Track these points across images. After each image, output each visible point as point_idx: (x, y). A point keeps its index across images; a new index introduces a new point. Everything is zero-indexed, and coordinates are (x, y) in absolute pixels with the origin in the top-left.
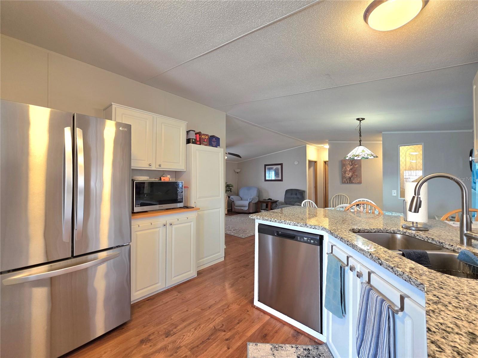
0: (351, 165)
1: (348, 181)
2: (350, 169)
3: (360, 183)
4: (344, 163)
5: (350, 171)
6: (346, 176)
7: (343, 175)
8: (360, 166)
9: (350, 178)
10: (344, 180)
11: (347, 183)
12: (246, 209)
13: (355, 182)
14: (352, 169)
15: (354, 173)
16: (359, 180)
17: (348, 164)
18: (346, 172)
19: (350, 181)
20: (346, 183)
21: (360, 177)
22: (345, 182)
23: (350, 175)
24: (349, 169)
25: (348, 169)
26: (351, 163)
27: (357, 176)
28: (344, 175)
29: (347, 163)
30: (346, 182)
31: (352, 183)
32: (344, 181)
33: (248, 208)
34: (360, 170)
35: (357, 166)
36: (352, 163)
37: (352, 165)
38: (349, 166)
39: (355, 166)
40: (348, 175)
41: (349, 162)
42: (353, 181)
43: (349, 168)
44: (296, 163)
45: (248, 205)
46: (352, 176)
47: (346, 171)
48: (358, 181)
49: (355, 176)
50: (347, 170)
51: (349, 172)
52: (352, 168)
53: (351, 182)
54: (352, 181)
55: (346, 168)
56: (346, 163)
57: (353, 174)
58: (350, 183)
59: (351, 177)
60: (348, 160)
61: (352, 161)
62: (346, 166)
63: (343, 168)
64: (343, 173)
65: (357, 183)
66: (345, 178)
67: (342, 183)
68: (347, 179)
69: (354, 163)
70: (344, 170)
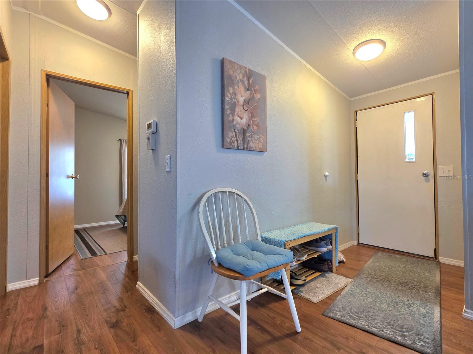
0: (247, 87)
1: (240, 142)
2: (245, 101)
3: (262, 151)
4: (231, 72)
5: (245, 108)
6: (235, 123)
7: (228, 115)
9: (244, 131)
10: (230, 134)
11: (238, 148)
13: (254, 148)
14: (248, 102)
15: (252, 115)
16: (262, 140)
17: (240, 81)
18: (236, 109)
19: (244, 141)
20: (234, 148)
21: (265, 131)
23: (244, 121)
24: (243, 99)
25: (241, 100)
26: (246, 82)
27: (258, 126)
28: (231, 118)
29: (238, 78)
30: (236, 144)
31: (247, 149)
34: (265, 112)
35: (259, 96)
36: (249, 80)
37: (248, 90)
38: (242, 89)
39: (254, 95)
40: (239, 119)
41: (244, 76)
42: (251, 144)
43: (242, 97)
46: (249, 126)
47: (235, 105)
48: (260, 145)
49: (254, 127)
50: (238, 102)
51: (242, 108)
52: (250, 100)
53: (245, 146)
54: (248, 143)
55: (235, 94)
56: (236, 77)
57: (251, 118)
58: (244, 149)
59: (245, 128)
60: (241, 67)
61: (249, 74)
62: (236, 87)
63: (228, 91)
64: (227, 109)
65: (259, 150)
66: (233, 130)
67: (223, 147)
68: (238, 133)
69: (252, 82)
70: (231, 99)
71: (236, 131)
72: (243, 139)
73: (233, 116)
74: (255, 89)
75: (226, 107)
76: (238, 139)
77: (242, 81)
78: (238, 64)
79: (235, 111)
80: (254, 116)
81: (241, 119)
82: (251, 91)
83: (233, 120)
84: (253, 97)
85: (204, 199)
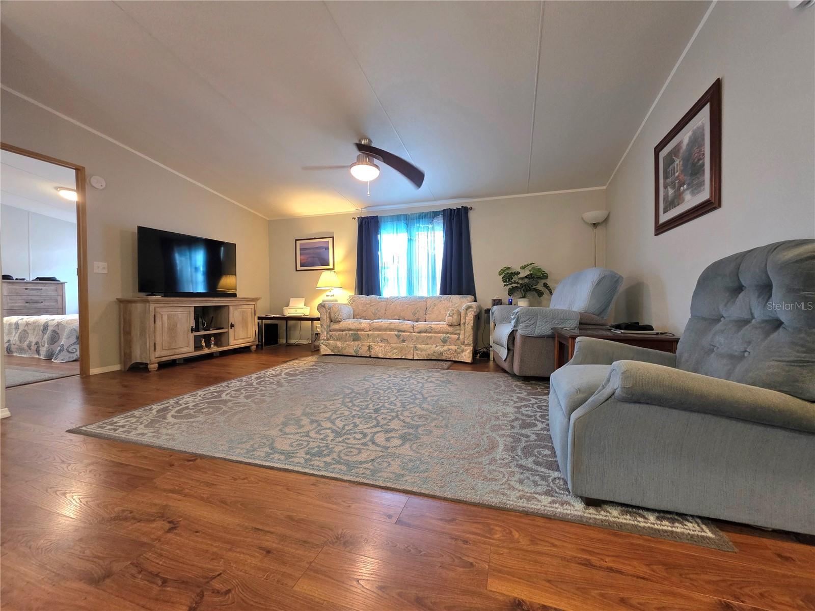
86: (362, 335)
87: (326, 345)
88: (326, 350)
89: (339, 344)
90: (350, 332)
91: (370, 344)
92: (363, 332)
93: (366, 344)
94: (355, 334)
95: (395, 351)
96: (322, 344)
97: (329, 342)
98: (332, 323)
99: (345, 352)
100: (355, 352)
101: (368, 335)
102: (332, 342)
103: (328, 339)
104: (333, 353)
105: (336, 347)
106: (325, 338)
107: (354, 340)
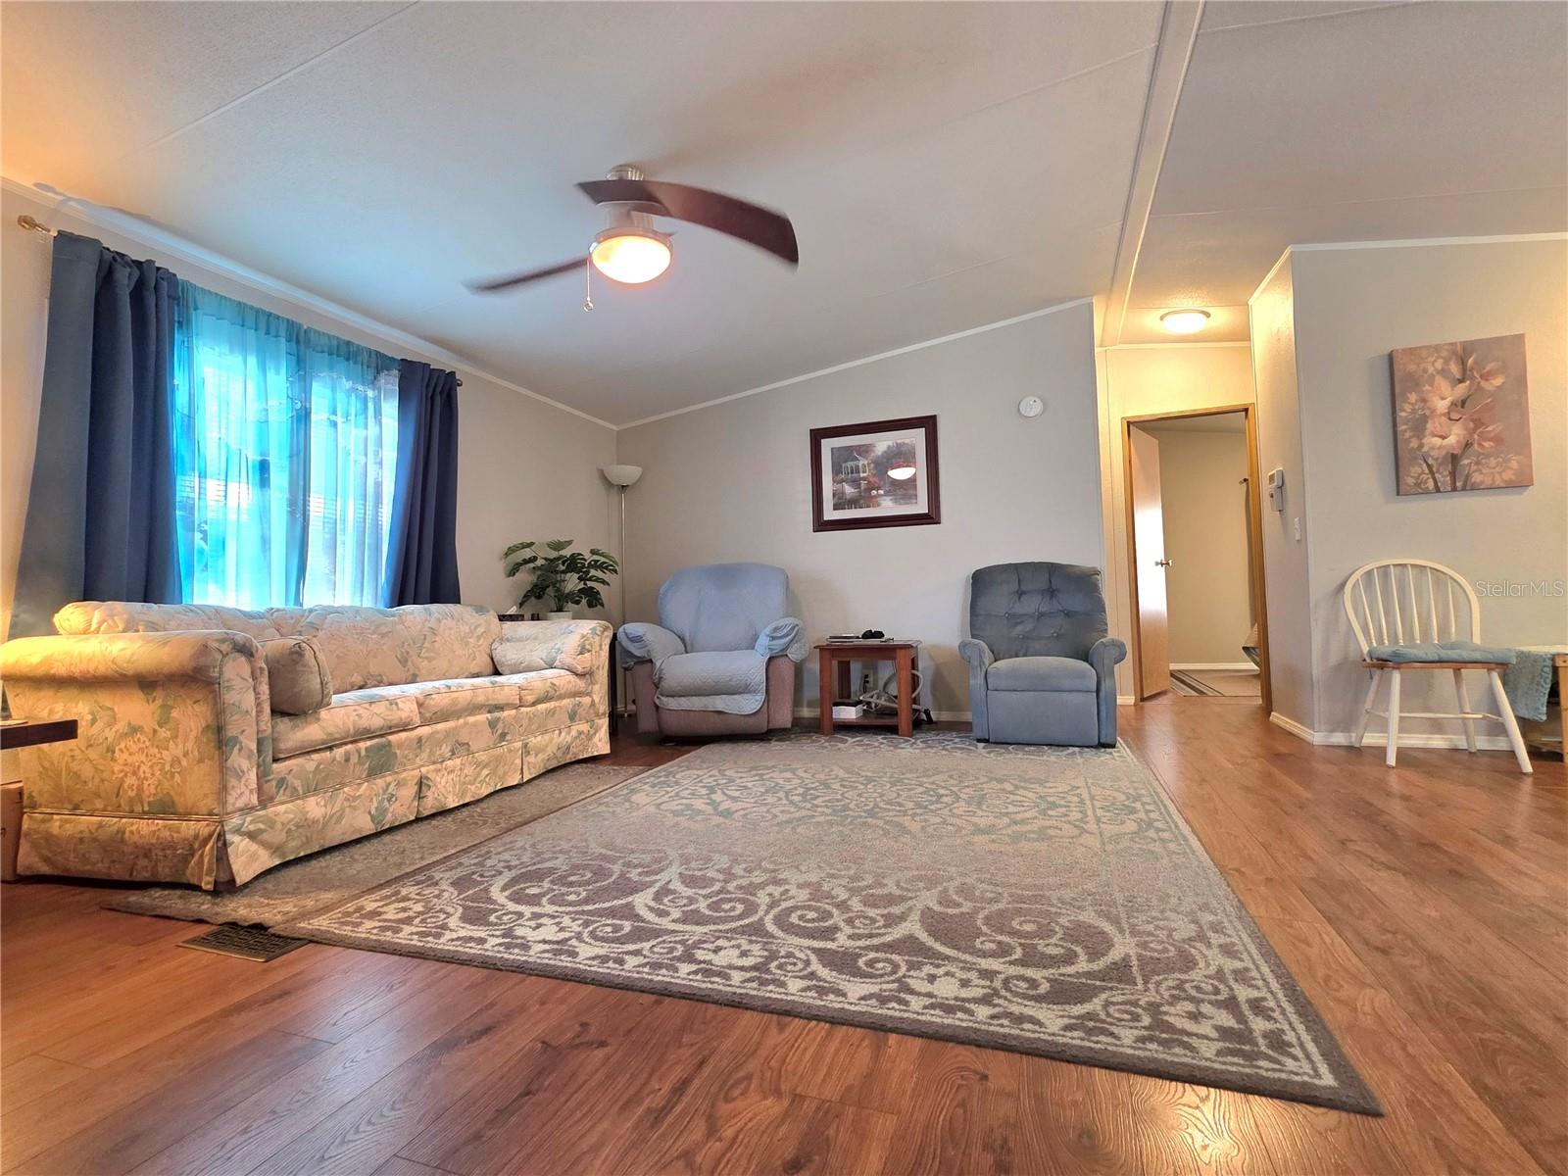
0: (1458, 376)
1: (1444, 478)
2: (1454, 404)
3: (1521, 483)
4: (1412, 367)
5: (1455, 416)
6: (1425, 449)
7: (1408, 440)
8: (1521, 382)
9: (1454, 459)
10: (1415, 470)
11: (1438, 490)
12: (749, 704)
13: (1488, 482)
14: (1463, 403)
15: (1478, 423)
16: (1514, 464)
17: (1438, 372)
18: (1429, 426)
19: (1453, 475)
20: (1426, 492)
21: (1523, 445)
22: (1418, 485)
23: (1452, 440)
24: (1446, 403)
25: (1442, 406)
26: (1455, 369)
27: (1498, 440)
28: (1414, 444)
29: (1431, 370)
30: (1431, 484)
31: (1469, 487)
32: (1410, 481)
33: (761, 697)
34: (1522, 407)
35: (1498, 381)
36: (1463, 363)
37: (1461, 381)
38: (1444, 386)
39: (1483, 384)
40: (1437, 441)
41: (1447, 361)
42: (1477, 478)
43: (1443, 399)
44: (1032, 407)
45: (759, 676)
46: (1468, 445)
47: (1424, 419)
48: (1508, 475)
49: (1486, 444)
50: (1433, 411)
51: (1444, 419)
52: (1468, 397)
53: (1459, 484)
54: (1468, 476)
55: (1424, 401)
56: (1425, 371)
57: (1474, 430)
58: (1454, 489)
59: (1458, 451)
60: (1437, 348)
61: (1463, 353)
62: (1427, 387)
63: (1406, 400)
64: (1405, 431)
65: (1502, 485)
66: (1422, 462)
67: (1398, 494)
68: (1435, 465)
69: (1475, 362)
70: (1414, 411)
71: (1430, 462)
72: (1450, 473)
73: (1420, 439)
74: (1485, 371)
75: (1401, 428)
76: (1437, 475)
77: (1443, 372)
78: (1428, 347)
79: (1425, 429)
80: (1483, 424)
81: (1444, 438)
82: (1472, 378)
83: (1421, 446)
84: (1480, 389)
85: (1358, 575)
86: (400, 745)
87: (252, 836)
88: (253, 857)
89: (315, 807)
90: (362, 745)
91: (424, 770)
92: (403, 735)
93: (411, 775)
94: (380, 748)
95: (485, 772)
96: (238, 831)
97: (271, 810)
98: (284, 724)
99: (335, 836)
100: (373, 818)
101: (420, 740)
102: (282, 808)
103: (265, 801)
104: (277, 862)
105: (305, 824)
106: (254, 800)
107: (373, 773)
